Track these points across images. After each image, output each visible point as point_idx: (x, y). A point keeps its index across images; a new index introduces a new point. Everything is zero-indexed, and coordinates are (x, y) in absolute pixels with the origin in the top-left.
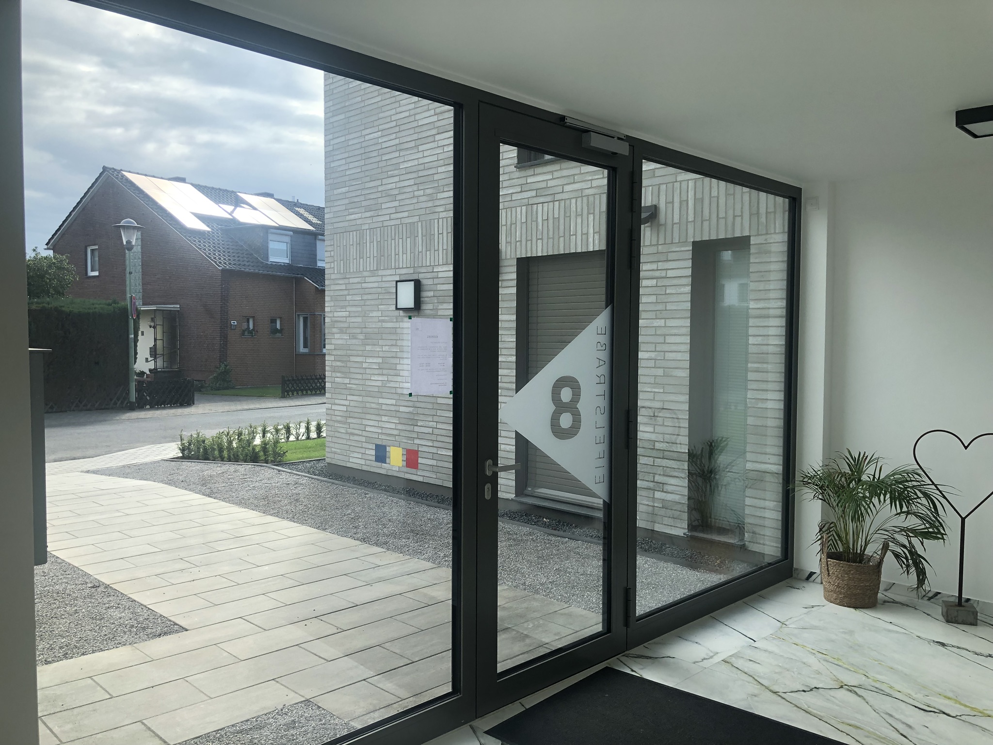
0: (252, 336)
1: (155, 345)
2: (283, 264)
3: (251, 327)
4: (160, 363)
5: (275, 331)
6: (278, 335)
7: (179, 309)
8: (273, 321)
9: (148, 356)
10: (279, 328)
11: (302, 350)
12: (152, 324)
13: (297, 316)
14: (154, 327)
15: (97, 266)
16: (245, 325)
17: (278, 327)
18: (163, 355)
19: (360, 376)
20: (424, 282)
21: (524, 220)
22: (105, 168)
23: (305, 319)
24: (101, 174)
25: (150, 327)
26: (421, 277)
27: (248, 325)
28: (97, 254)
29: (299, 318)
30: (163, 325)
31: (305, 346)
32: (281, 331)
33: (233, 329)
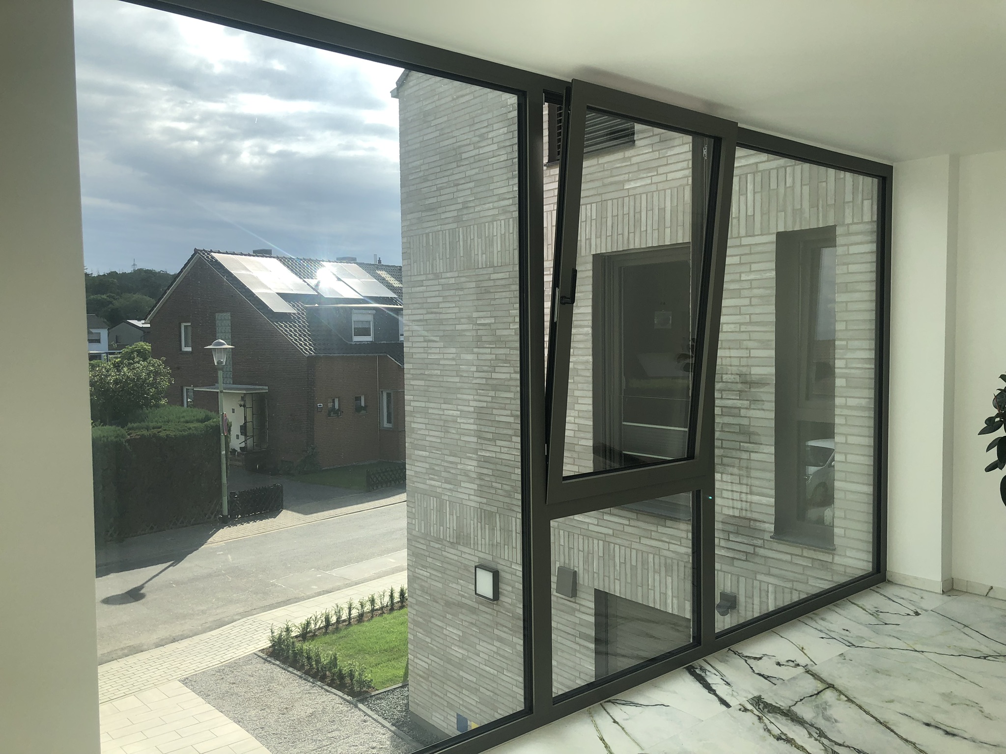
0: (338, 416)
1: (245, 423)
2: (366, 343)
3: (337, 407)
4: (250, 442)
5: (359, 409)
6: (363, 412)
7: (267, 391)
8: (358, 399)
9: (239, 434)
10: (363, 406)
11: (386, 424)
12: (242, 403)
13: (380, 392)
14: (244, 406)
15: (190, 341)
16: (330, 405)
17: (363, 404)
18: (253, 436)
19: (441, 641)
20: (502, 574)
21: (601, 554)
22: (196, 251)
23: (389, 395)
24: (193, 256)
25: (241, 406)
26: (499, 567)
27: (334, 406)
28: (190, 329)
29: (382, 393)
30: (252, 408)
31: (389, 421)
32: (365, 408)
33: (319, 412)
